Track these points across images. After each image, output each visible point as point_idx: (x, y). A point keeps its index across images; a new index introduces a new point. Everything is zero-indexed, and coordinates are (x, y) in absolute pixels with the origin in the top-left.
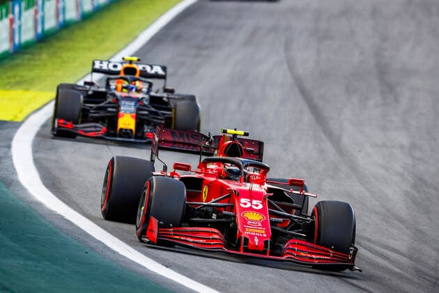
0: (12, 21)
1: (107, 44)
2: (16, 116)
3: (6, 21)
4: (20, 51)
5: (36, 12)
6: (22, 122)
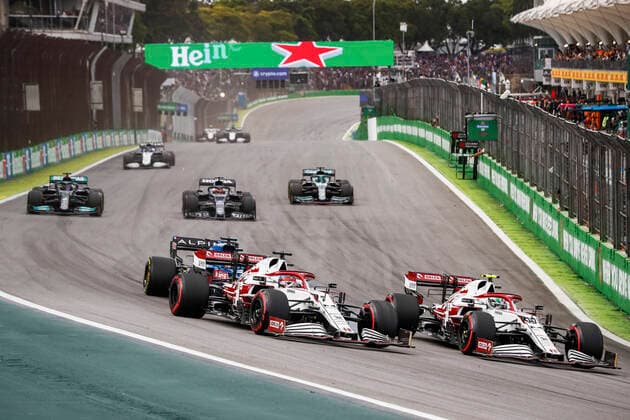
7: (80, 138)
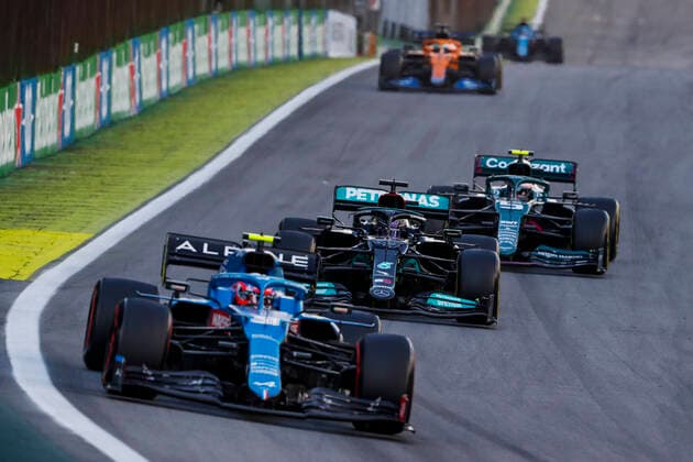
0: (20, 114)
1: (180, 155)
2: (18, 273)
3: (10, 114)
4: (32, 163)
5: (62, 100)
6: (28, 282)
7: (183, 36)
